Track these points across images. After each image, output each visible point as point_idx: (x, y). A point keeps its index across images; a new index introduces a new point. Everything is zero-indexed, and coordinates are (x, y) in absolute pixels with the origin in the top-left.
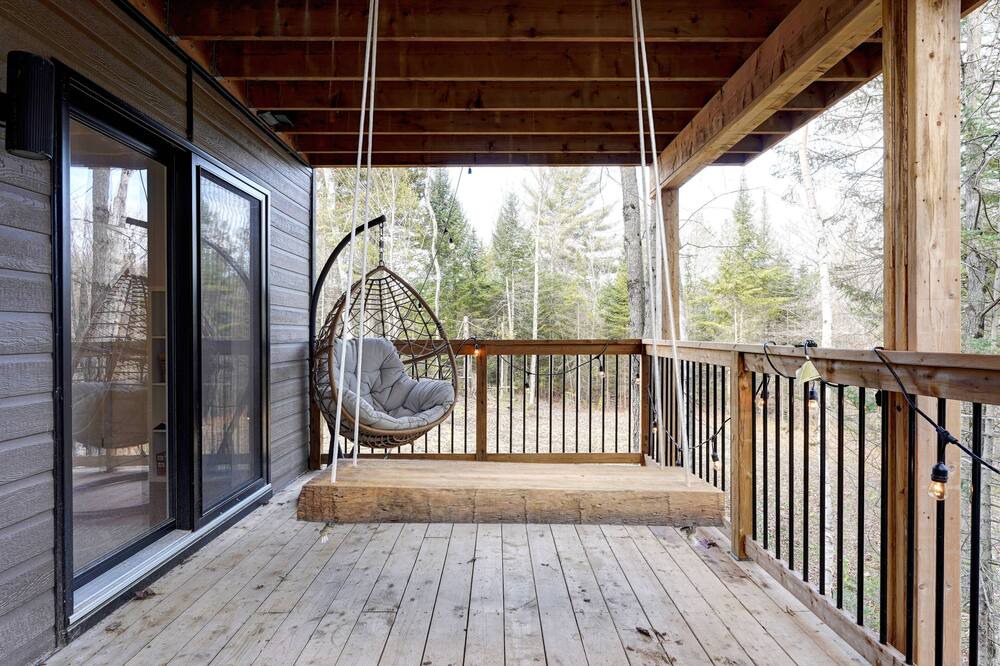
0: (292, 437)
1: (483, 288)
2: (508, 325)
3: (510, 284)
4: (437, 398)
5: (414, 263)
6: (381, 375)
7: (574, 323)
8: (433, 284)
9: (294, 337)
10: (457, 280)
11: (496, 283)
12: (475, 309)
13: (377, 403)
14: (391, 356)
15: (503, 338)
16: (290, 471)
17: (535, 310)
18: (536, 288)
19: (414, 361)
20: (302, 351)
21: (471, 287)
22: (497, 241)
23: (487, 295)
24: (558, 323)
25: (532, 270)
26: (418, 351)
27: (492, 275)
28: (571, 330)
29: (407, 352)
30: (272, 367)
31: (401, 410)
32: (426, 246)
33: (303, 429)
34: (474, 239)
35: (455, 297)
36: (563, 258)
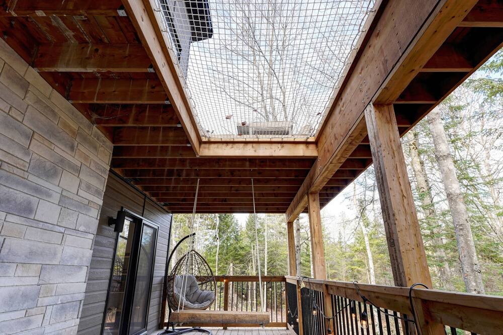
0: (155, 314)
1: (241, 248)
2: (252, 268)
3: (254, 246)
4: (209, 297)
5: (208, 237)
6: (190, 289)
7: (286, 266)
8: (216, 246)
9: (160, 275)
10: (229, 244)
11: (247, 246)
12: (237, 259)
13: (187, 299)
14: (194, 282)
15: (250, 275)
16: (153, 328)
17: (266, 260)
18: (266, 249)
19: (202, 284)
20: (162, 279)
21: (235, 248)
22: (248, 225)
23: (242, 252)
24: (279, 267)
25: (264, 240)
26: (204, 280)
27: (245, 242)
28: (284, 270)
29: (200, 280)
30: (153, 286)
31: (196, 302)
32: (214, 228)
33: (159, 311)
34: (237, 224)
35: (227, 253)
36: (280, 233)
